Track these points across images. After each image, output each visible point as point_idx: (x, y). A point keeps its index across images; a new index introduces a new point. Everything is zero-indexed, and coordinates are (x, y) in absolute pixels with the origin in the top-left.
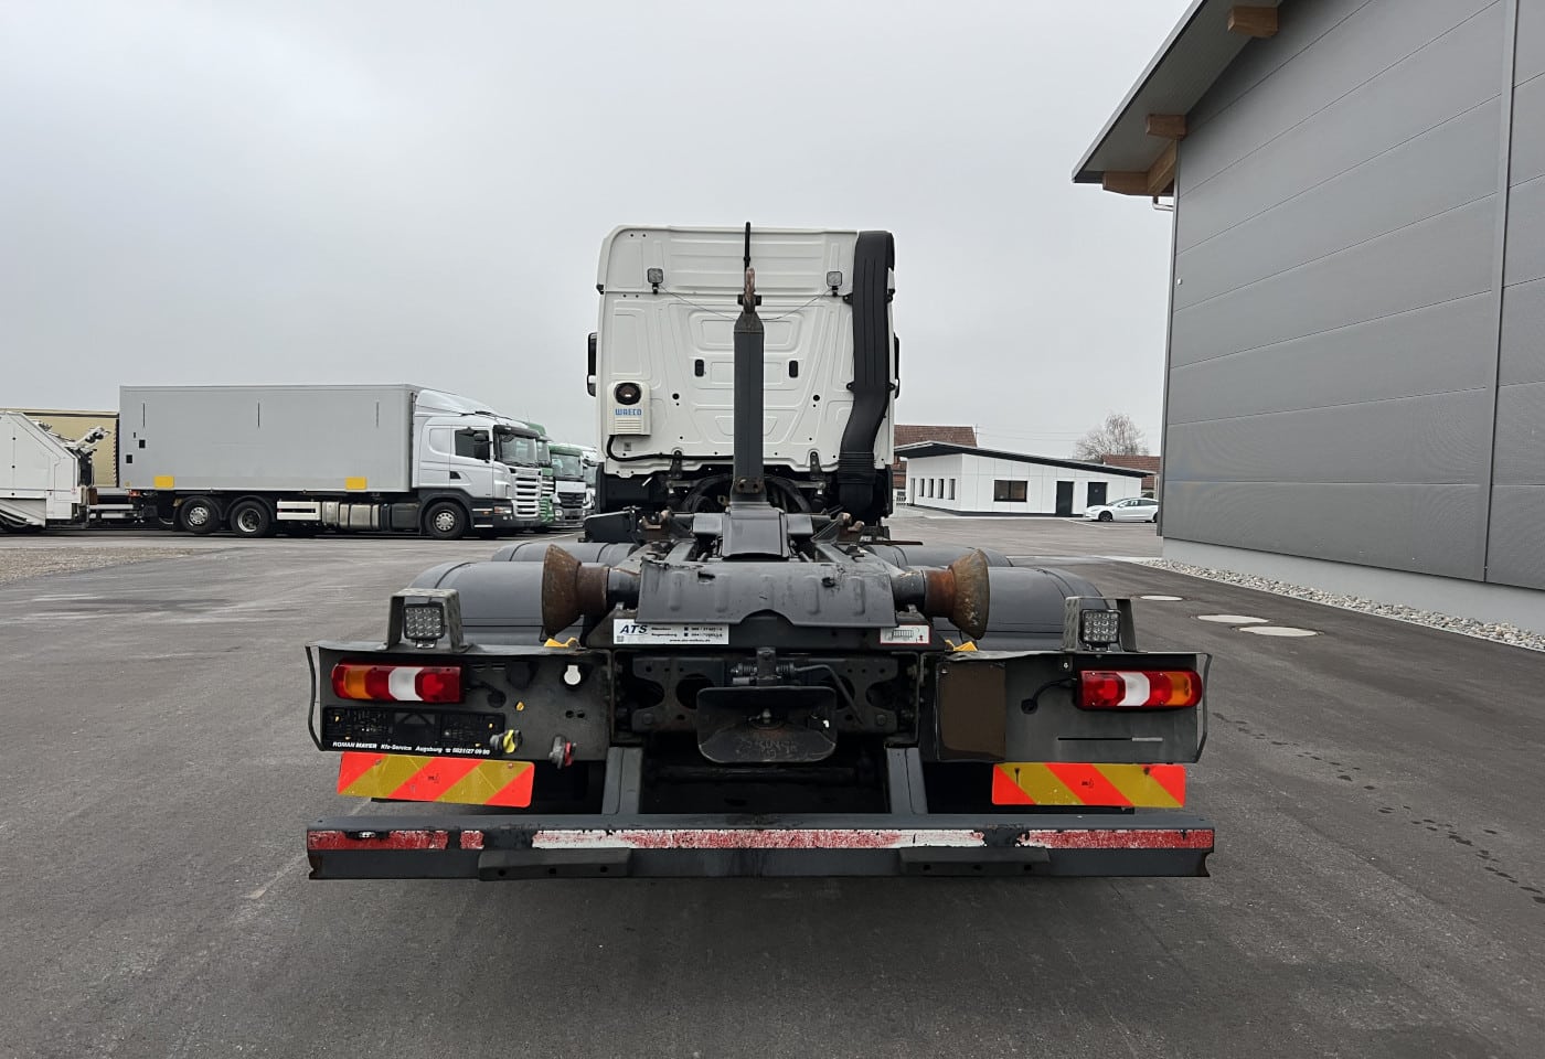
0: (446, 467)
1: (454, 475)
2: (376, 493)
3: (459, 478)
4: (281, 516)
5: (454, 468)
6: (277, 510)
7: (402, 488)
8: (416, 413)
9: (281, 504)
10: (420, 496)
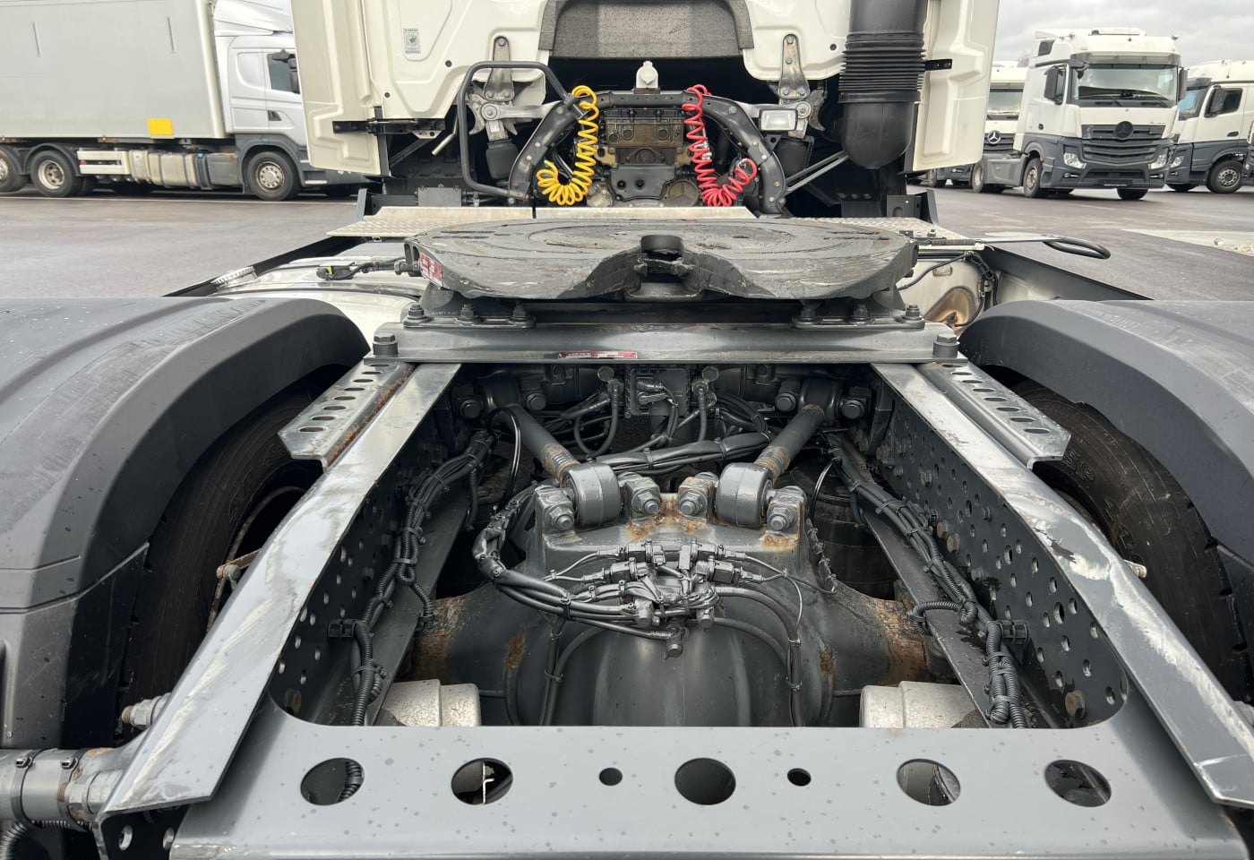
0: (262, 104)
1: (273, 116)
2: (186, 139)
3: (279, 119)
4: (86, 169)
5: (273, 106)
6: (79, 162)
7: (217, 135)
8: (216, 33)
9: (83, 154)
10: (239, 143)
